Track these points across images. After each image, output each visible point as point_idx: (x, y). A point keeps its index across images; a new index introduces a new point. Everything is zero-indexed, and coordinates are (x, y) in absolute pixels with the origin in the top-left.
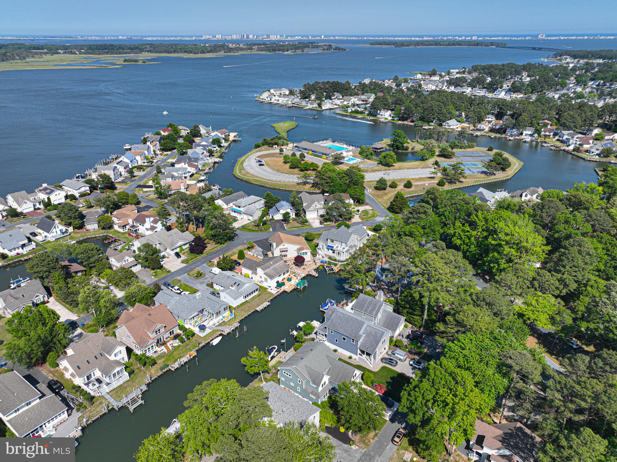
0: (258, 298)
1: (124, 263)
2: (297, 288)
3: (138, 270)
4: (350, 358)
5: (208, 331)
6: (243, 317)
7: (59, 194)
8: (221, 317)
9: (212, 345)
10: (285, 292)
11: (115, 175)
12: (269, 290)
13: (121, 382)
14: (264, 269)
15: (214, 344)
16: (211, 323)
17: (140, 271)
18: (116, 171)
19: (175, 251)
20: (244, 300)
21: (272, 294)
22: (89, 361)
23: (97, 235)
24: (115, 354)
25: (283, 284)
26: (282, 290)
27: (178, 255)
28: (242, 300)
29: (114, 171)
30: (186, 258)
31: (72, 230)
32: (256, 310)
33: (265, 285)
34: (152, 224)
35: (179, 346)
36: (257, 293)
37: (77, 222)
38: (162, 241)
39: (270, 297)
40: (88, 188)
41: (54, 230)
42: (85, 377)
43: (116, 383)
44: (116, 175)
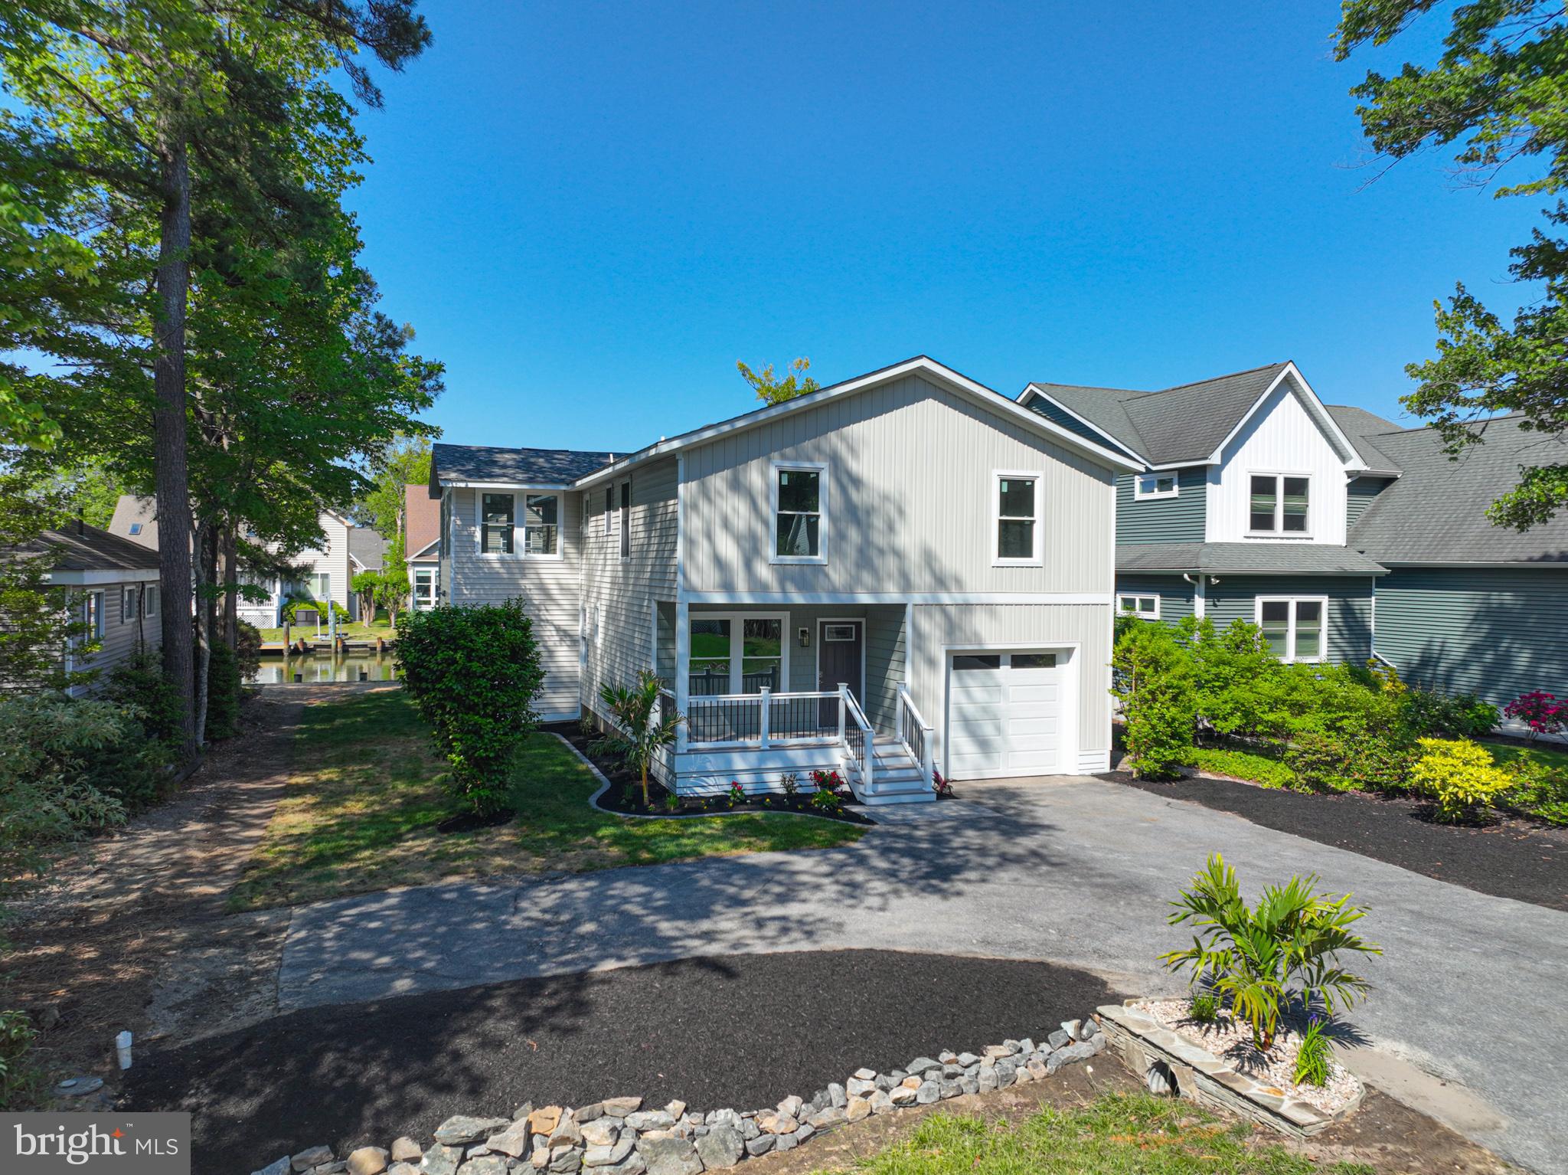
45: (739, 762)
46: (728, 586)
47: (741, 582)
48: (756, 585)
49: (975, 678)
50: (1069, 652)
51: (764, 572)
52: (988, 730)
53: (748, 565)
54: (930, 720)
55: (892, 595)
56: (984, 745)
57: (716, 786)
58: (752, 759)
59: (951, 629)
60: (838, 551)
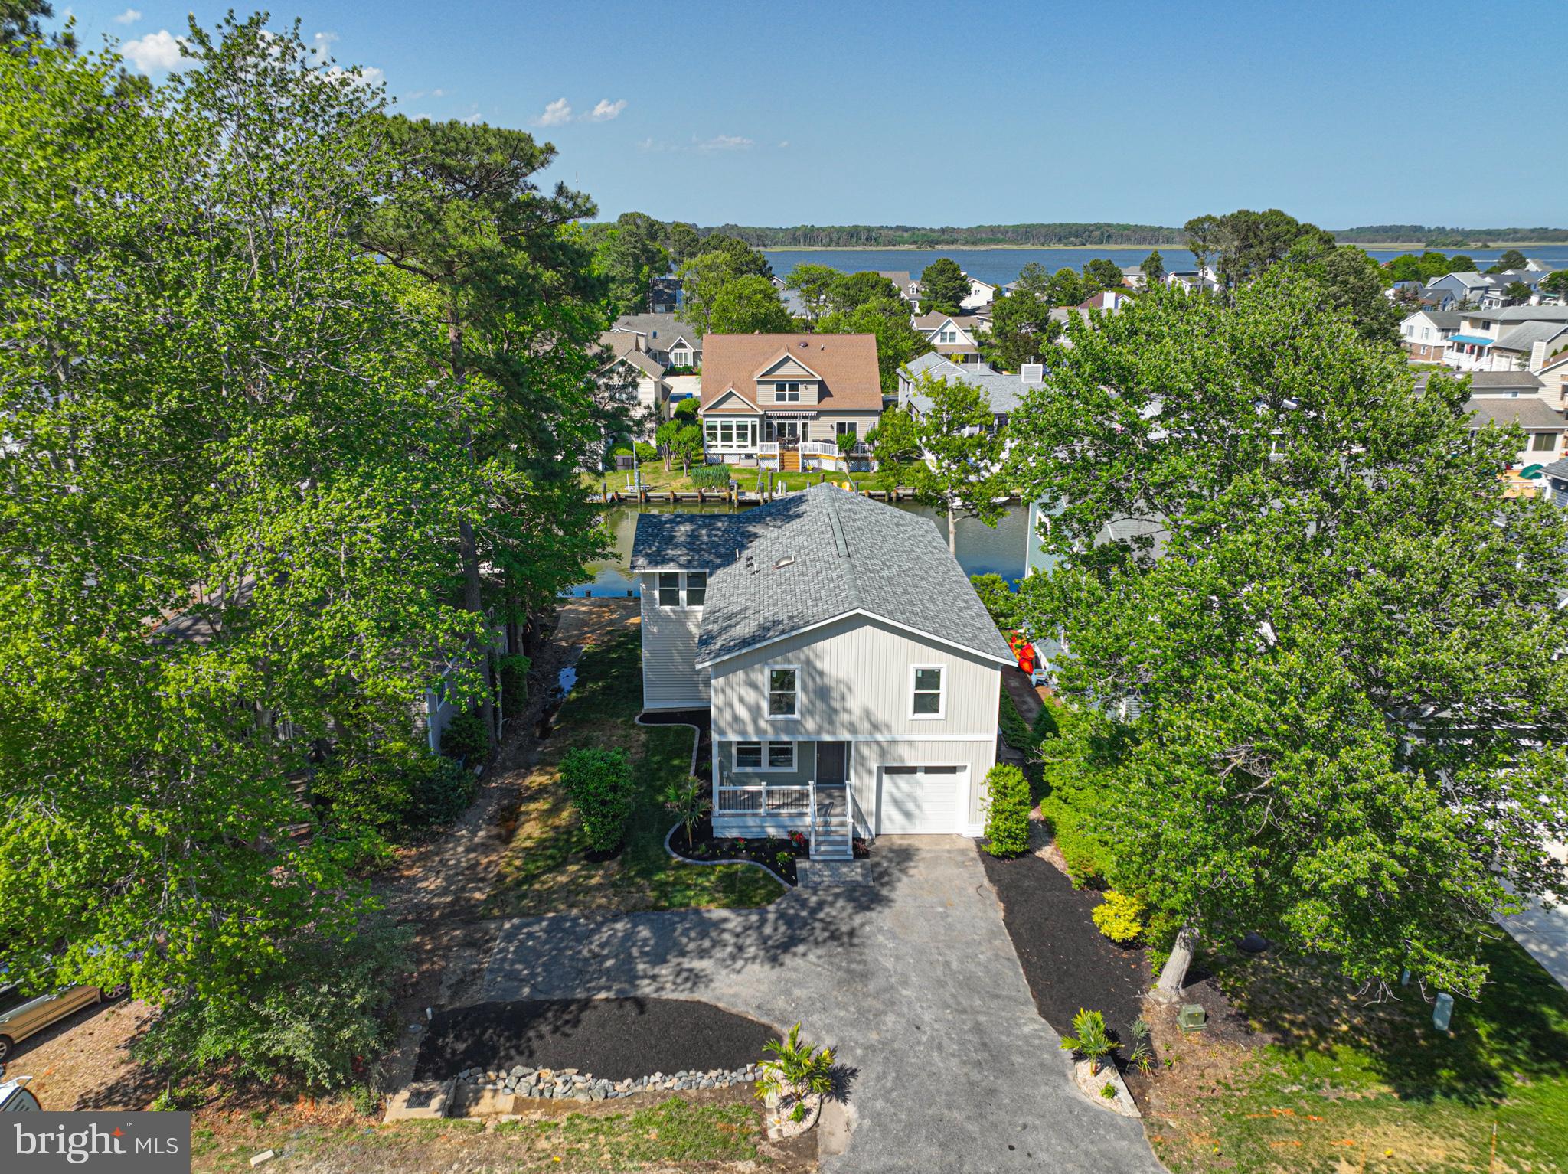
45: (750, 822)
46: (743, 733)
47: (750, 728)
48: (759, 731)
49: (902, 780)
50: (965, 767)
51: (763, 724)
52: (911, 806)
53: (755, 721)
54: (868, 804)
55: (845, 736)
56: (908, 815)
57: (734, 834)
58: (758, 821)
59: (883, 753)
60: (809, 712)
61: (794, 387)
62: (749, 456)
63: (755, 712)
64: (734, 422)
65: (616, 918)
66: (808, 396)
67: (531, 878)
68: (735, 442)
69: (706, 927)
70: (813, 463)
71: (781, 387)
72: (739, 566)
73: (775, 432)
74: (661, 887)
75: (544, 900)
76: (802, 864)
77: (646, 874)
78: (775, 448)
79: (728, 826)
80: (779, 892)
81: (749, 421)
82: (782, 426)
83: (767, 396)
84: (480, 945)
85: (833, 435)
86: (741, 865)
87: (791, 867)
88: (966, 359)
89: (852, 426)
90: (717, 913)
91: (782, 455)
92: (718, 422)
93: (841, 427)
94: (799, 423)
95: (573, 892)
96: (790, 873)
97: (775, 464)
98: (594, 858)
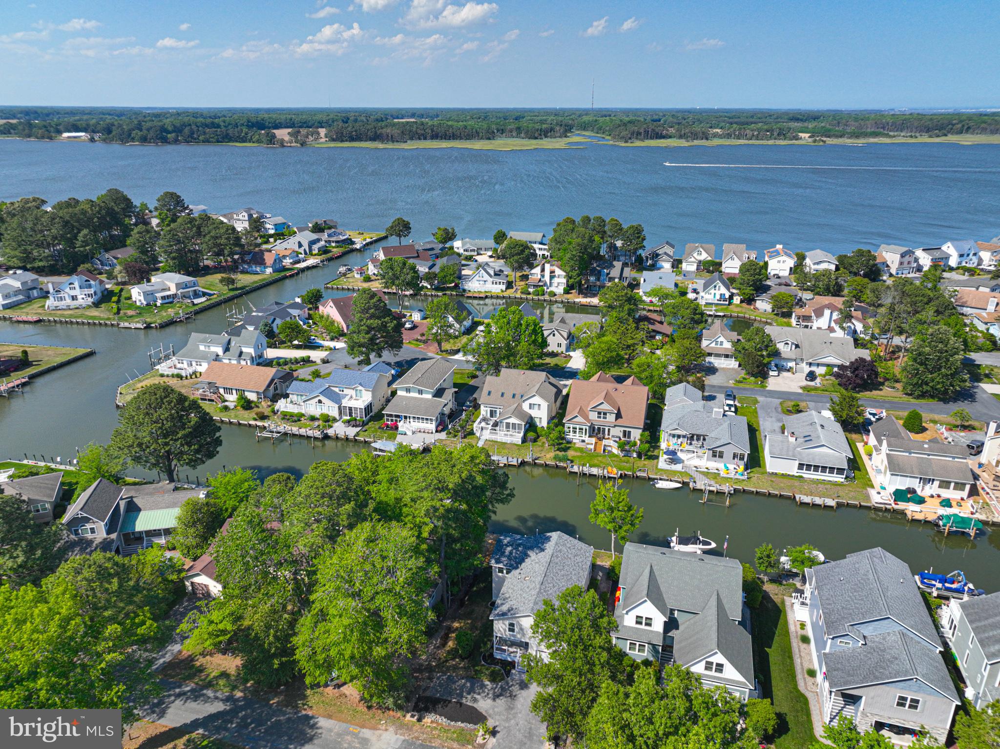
0: (828, 487)
1: (713, 345)
2: (937, 525)
3: (731, 366)
4: (812, 673)
5: (678, 467)
6: (754, 490)
7: (784, 262)
8: (721, 466)
9: (654, 485)
10: (903, 513)
11: (901, 263)
12: (873, 493)
13: (508, 440)
14: (889, 445)
15: (657, 486)
16: (696, 462)
17: (733, 369)
18: (907, 258)
19: (814, 368)
20: (794, 471)
21: (868, 497)
22: (505, 395)
23: (747, 316)
24: (530, 404)
25: (921, 501)
26: (896, 507)
27: (811, 376)
28: (792, 469)
29: (902, 256)
30: (819, 385)
31: (738, 302)
32: (795, 497)
33: (878, 479)
34: (833, 324)
35: (617, 456)
36: (839, 479)
37: (749, 290)
38: (805, 345)
39: (855, 499)
40: (833, 267)
41: (713, 291)
42: (489, 409)
43: (501, 436)
44: (906, 264)
45: (503, 655)
46: (502, 634)
51: (507, 634)
53: (505, 633)
58: (505, 656)
60: (519, 633)
61: (605, 414)
62: (583, 441)
63: (505, 630)
64: (578, 427)
65: (463, 679)
66: (611, 418)
67: (447, 661)
68: (577, 434)
69: (483, 686)
70: (609, 448)
71: (599, 413)
72: (518, 571)
73: (596, 431)
74: (476, 671)
75: (448, 669)
76: (513, 671)
77: (474, 666)
78: (593, 440)
79: (498, 655)
80: (503, 679)
81: (584, 427)
82: (599, 429)
83: (593, 416)
84: (430, 678)
85: (621, 435)
86: (498, 668)
87: (510, 671)
88: (727, 356)
89: (629, 432)
90: (487, 683)
91: (596, 443)
92: (571, 426)
93: (625, 432)
94: (607, 429)
95: (455, 668)
96: (508, 673)
97: (592, 447)
98: (462, 658)
